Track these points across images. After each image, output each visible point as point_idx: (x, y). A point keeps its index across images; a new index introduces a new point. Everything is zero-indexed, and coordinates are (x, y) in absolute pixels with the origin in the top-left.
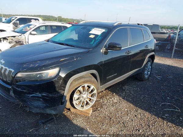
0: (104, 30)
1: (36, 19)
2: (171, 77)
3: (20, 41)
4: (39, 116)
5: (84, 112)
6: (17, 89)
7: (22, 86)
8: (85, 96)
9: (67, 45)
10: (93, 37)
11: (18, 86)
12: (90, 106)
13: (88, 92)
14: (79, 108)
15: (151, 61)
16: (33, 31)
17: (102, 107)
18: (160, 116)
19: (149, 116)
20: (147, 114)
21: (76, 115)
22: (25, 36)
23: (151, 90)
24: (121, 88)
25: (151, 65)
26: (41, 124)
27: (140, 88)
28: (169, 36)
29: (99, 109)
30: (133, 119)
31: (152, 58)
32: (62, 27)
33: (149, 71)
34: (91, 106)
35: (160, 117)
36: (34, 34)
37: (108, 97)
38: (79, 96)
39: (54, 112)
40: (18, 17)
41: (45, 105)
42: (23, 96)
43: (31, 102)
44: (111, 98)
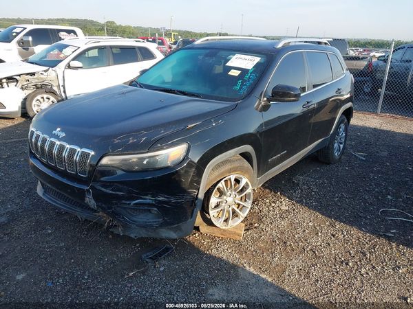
0: (257, 59)
1: (69, 32)
2: (385, 153)
3: (44, 83)
4: (138, 245)
5: (230, 233)
6: (103, 189)
7: (116, 184)
8: (230, 200)
9: (183, 93)
10: (237, 75)
11: (105, 185)
12: (240, 221)
13: (235, 190)
14: (219, 223)
15: (346, 120)
16: (73, 59)
17: (260, 220)
18: (381, 234)
19: (360, 234)
20: (355, 231)
21: (213, 239)
22: (55, 71)
23: (353, 183)
24: (290, 180)
25: (346, 130)
26: (148, 260)
27: (327, 180)
28: (370, 64)
29: (256, 225)
30: (329, 241)
31: (348, 114)
32: (137, 50)
33: (341, 143)
34: (242, 219)
35: (381, 236)
36: (77, 68)
37: (268, 201)
38: (219, 200)
39: (173, 235)
40: (30, 27)
41: (161, 220)
42: (116, 204)
43: (133, 216)
44: (274, 202)
